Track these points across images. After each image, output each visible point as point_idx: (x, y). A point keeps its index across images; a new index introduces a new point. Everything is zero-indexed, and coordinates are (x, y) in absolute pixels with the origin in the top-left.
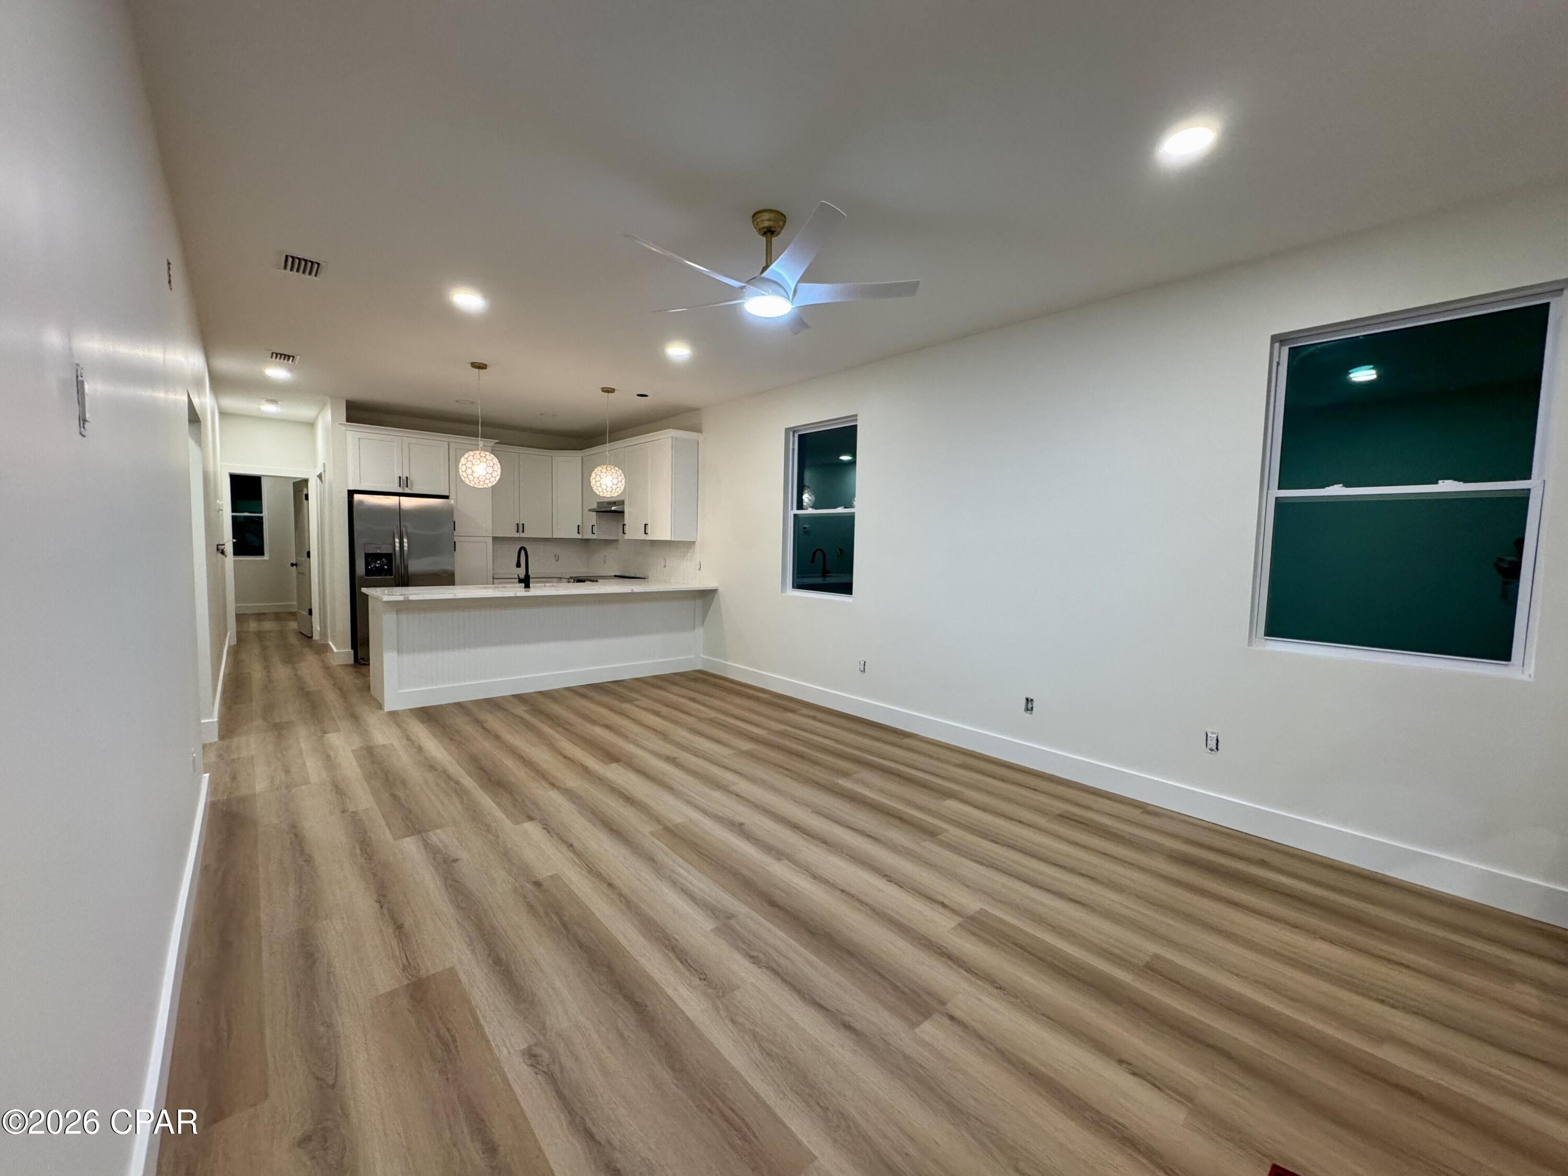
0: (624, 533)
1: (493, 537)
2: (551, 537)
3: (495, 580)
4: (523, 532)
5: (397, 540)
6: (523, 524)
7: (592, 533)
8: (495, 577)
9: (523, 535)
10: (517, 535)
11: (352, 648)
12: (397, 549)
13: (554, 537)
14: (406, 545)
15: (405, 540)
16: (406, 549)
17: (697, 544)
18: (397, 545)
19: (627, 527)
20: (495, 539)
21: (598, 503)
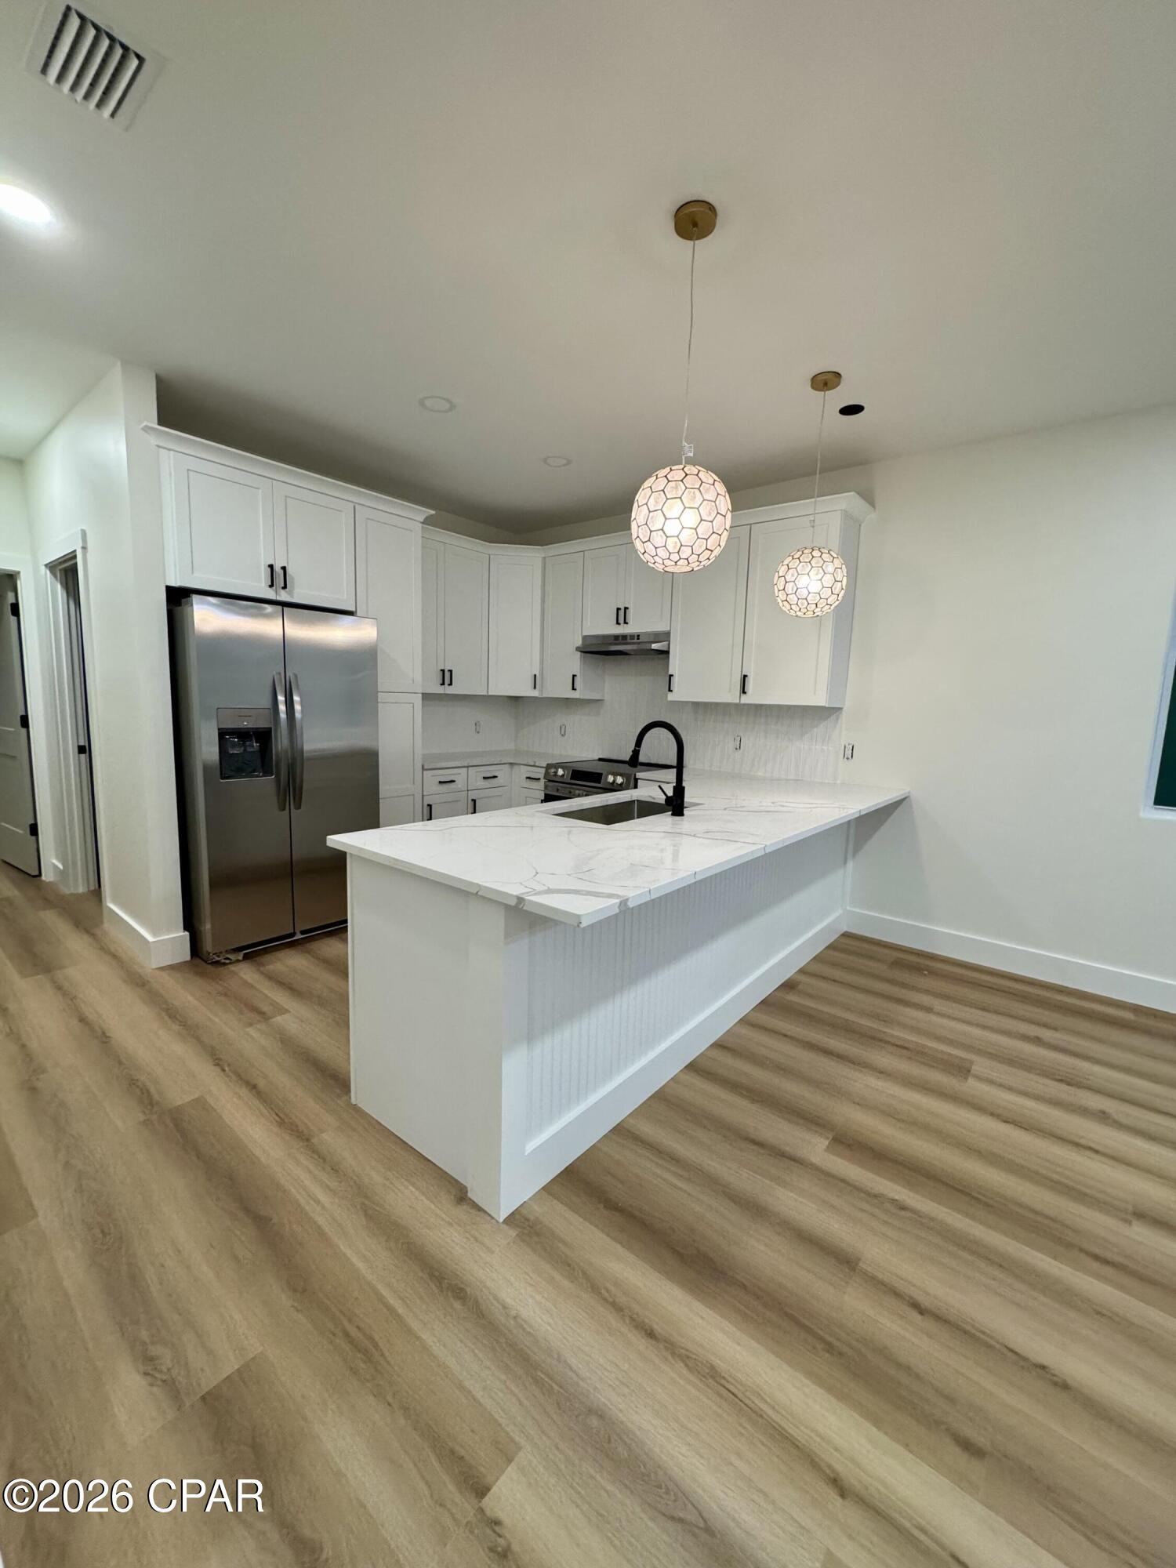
0: (670, 690)
1: (423, 694)
2: (484, 693)
3: (425, 772)
4: (451, 684)
5: (281, 698)
6: (451, 671)
7: (574, 689)
8: (426, 767)
9: (449, 690)
10: (440, 690)
11: (186, 928)
12: (283, 715)
13: (490, 694)
14: (298, 707)
15: (296, 698)
16: (298, 715)
17: (844, 709)
18: (282, 707)
19: (675, 681)
20: (426, 697)
21: (585, 638)
